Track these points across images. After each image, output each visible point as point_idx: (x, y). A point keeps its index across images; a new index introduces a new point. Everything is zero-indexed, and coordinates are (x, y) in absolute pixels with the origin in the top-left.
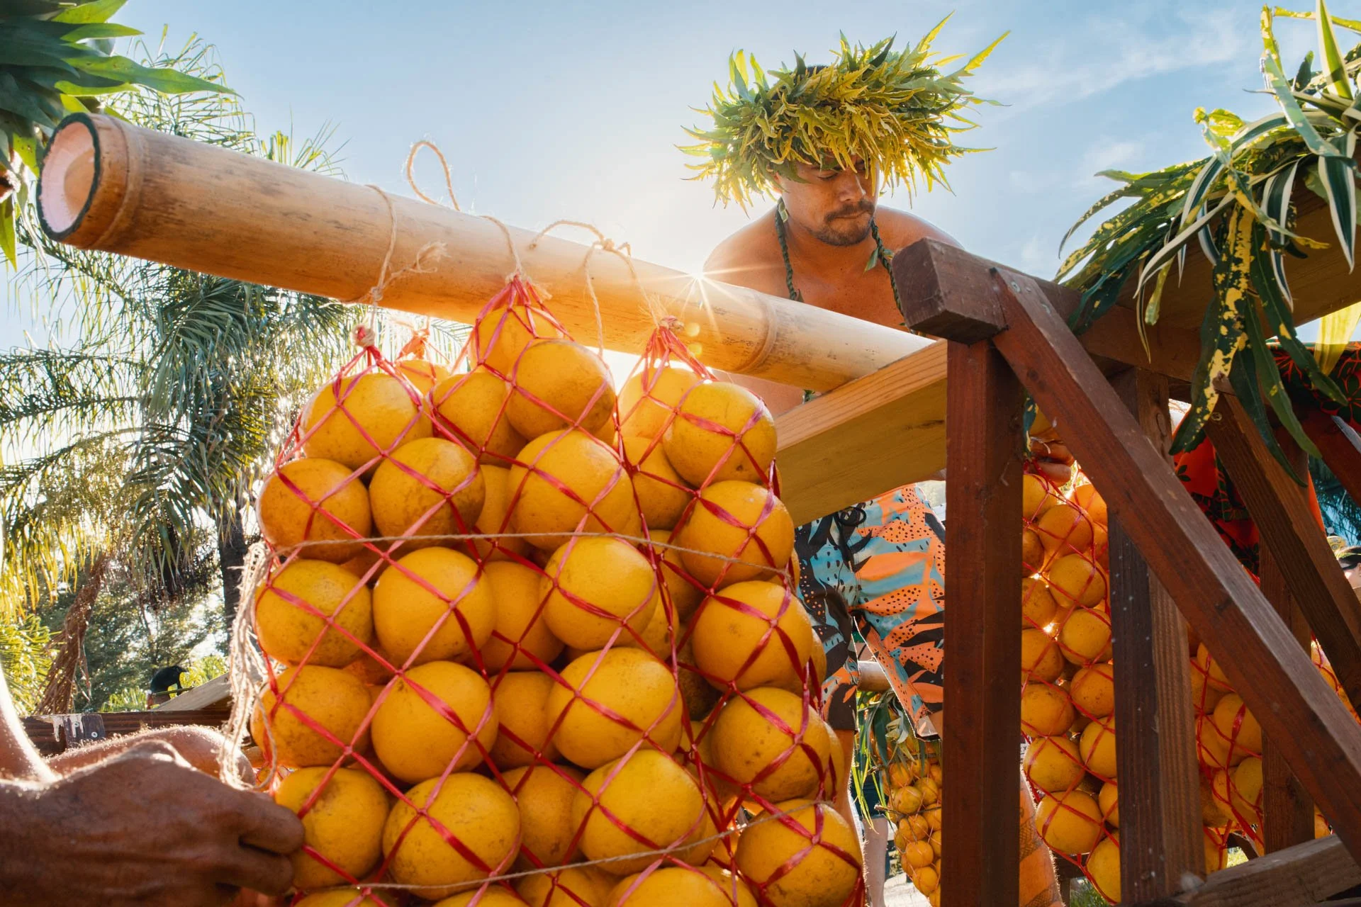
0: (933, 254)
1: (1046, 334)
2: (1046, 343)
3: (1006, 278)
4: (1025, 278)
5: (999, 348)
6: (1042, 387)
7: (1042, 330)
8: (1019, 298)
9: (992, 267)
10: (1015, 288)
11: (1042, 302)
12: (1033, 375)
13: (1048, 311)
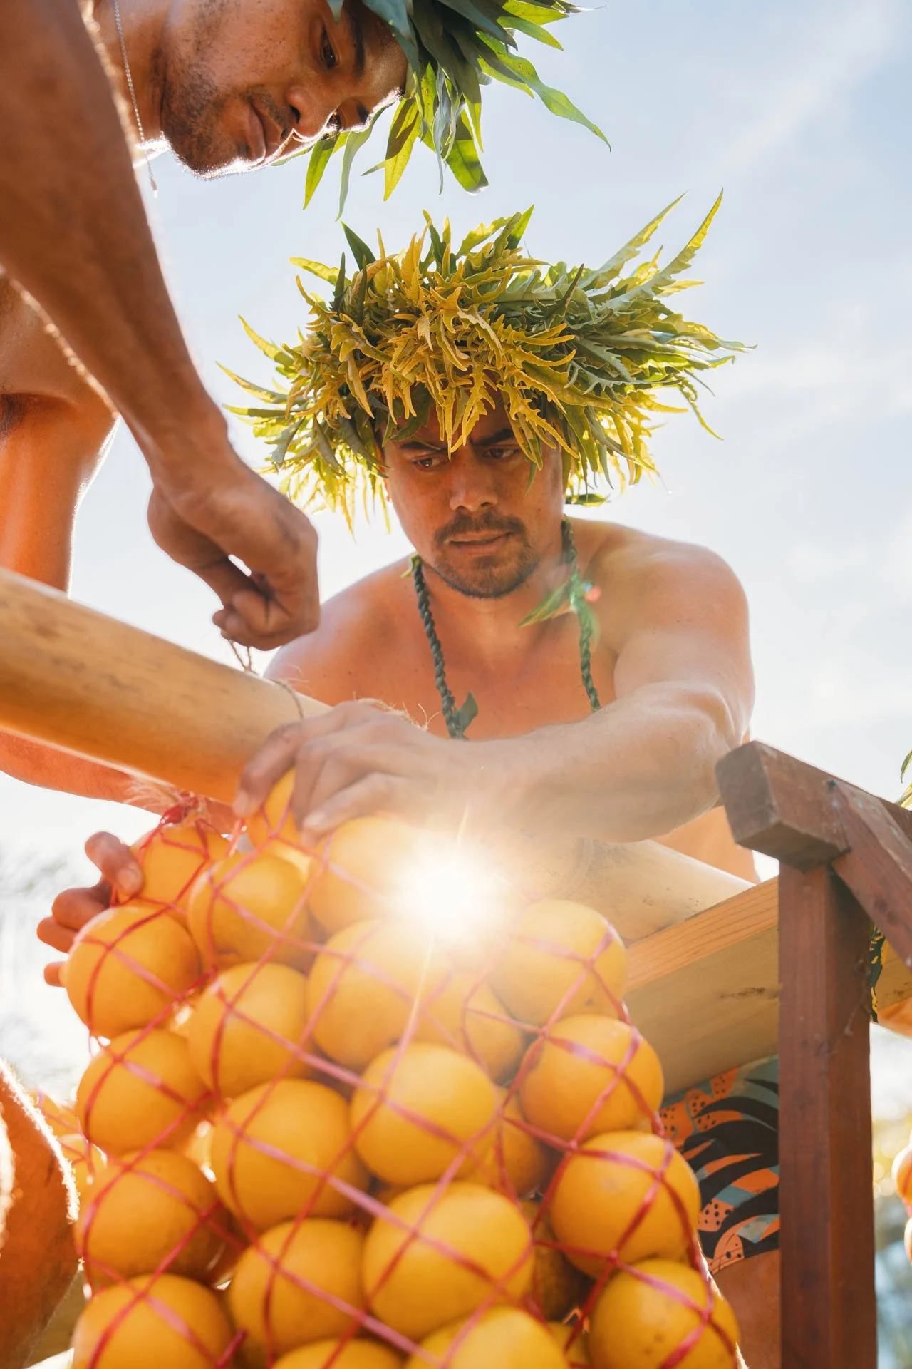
0: (763, 759)
1: (896, 857)
2: (896, 865)
3: (846, 793)
4: (868, 796)
5: (840, 875)
6: (892, 918)
7: (891, 852)
8: (864, 817)
9: (830, 780)
10: (858, 806)
11: (889, 824)
12: (881, 905)
13: (895, 832)
